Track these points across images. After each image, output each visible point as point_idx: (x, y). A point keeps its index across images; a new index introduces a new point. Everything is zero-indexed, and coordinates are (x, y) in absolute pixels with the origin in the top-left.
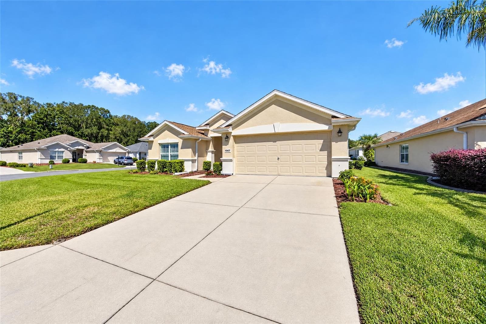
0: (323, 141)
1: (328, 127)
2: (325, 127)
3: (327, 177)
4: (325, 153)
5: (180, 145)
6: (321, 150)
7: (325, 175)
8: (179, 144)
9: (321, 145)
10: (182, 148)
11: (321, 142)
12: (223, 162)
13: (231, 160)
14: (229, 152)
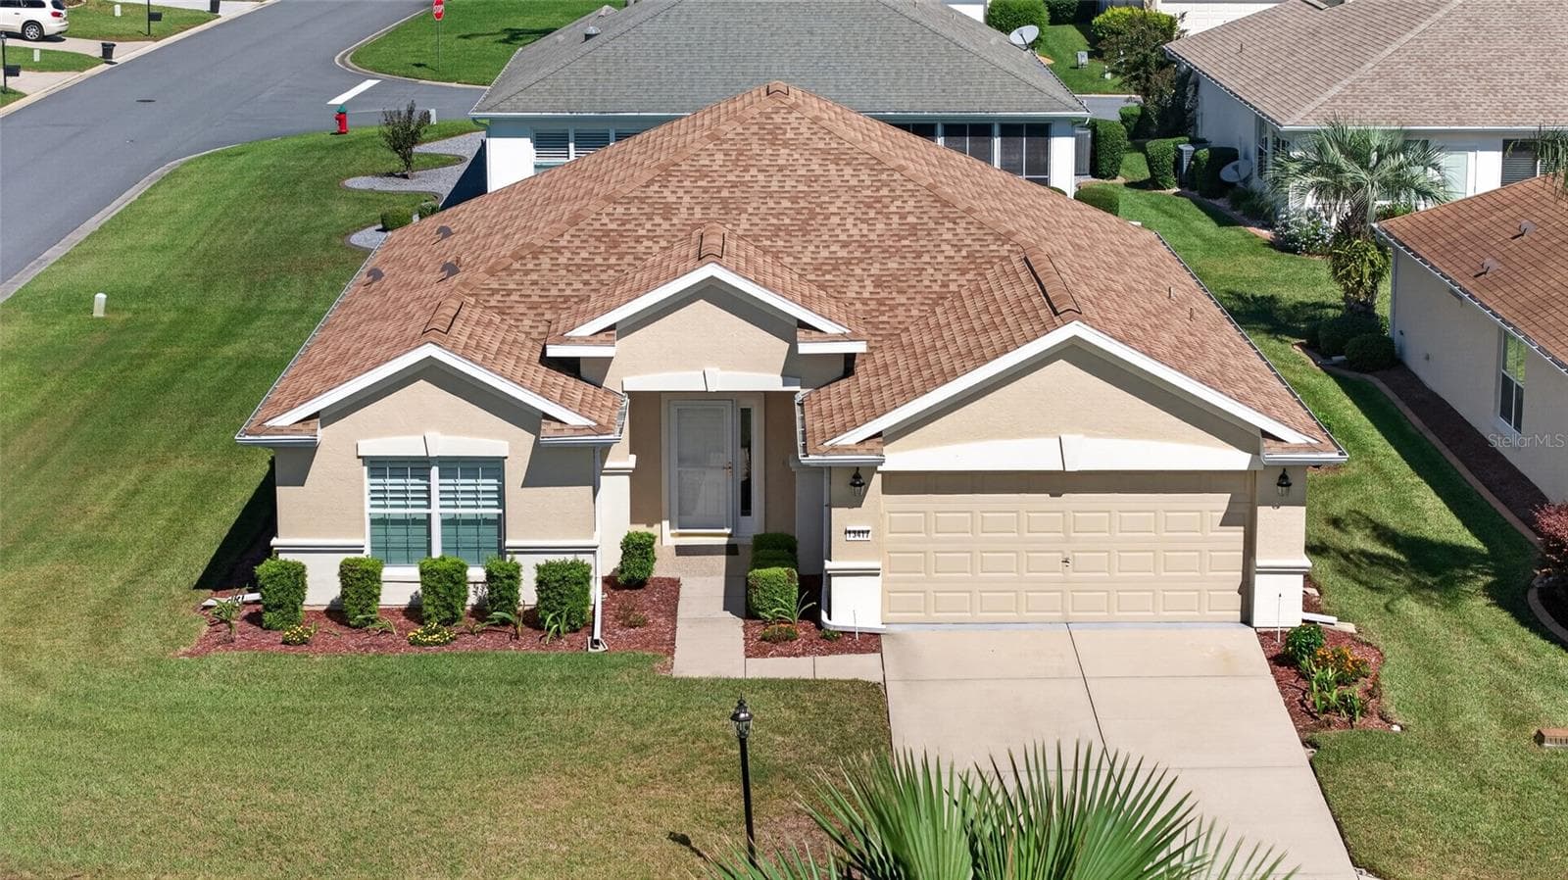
0: (1229, 495)
3: (1241, 623)
4: (1237, 534)
5: (516, 472)
6: (1226, 521)
7: (1237, 615)
8: (509, 464)
9: (1222, 514)
10: (523, 485)
11: (1221, 502)
12: (833, 579)
13: (873, 573)
14: (865, 539)
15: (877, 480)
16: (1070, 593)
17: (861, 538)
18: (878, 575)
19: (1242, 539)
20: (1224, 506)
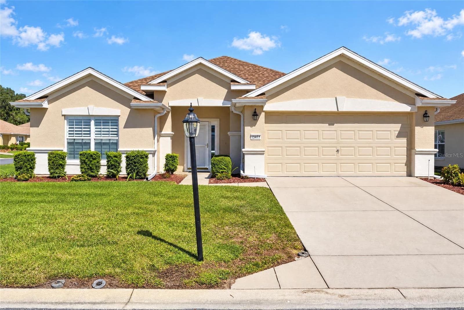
0: (401, 124)
1: (410, 108)
2: (406, 108)
3: (407, 176)
4: (404, 141)
5: (122, 122)
6: (399, 136)
7: (405, 173)
8: (120, 119)
9: (398, 132)
10: (125, 127)
11: (397, 127)
12: (246, 156)
13: (262, 153)
14: (258, 139)
15: (263, 115)
16: (340, 164)
17: (257, 139)
18: (263, 154)
19: (406, 142)
20: (399, 129)
